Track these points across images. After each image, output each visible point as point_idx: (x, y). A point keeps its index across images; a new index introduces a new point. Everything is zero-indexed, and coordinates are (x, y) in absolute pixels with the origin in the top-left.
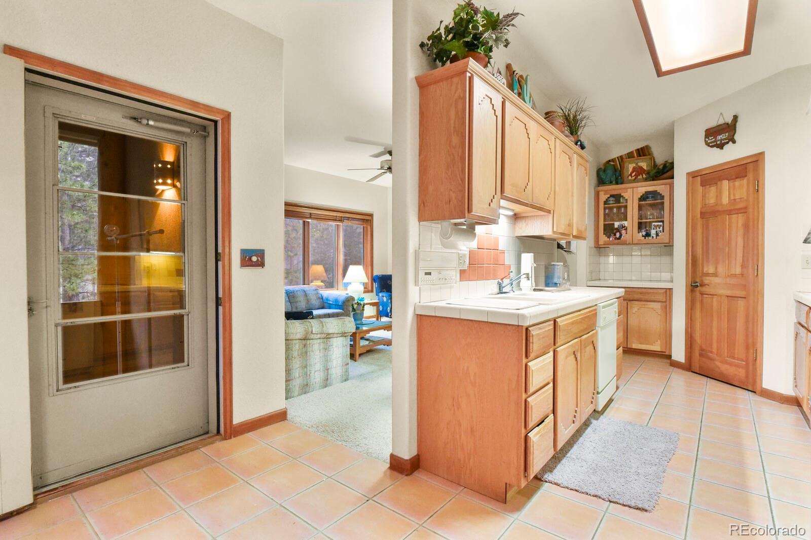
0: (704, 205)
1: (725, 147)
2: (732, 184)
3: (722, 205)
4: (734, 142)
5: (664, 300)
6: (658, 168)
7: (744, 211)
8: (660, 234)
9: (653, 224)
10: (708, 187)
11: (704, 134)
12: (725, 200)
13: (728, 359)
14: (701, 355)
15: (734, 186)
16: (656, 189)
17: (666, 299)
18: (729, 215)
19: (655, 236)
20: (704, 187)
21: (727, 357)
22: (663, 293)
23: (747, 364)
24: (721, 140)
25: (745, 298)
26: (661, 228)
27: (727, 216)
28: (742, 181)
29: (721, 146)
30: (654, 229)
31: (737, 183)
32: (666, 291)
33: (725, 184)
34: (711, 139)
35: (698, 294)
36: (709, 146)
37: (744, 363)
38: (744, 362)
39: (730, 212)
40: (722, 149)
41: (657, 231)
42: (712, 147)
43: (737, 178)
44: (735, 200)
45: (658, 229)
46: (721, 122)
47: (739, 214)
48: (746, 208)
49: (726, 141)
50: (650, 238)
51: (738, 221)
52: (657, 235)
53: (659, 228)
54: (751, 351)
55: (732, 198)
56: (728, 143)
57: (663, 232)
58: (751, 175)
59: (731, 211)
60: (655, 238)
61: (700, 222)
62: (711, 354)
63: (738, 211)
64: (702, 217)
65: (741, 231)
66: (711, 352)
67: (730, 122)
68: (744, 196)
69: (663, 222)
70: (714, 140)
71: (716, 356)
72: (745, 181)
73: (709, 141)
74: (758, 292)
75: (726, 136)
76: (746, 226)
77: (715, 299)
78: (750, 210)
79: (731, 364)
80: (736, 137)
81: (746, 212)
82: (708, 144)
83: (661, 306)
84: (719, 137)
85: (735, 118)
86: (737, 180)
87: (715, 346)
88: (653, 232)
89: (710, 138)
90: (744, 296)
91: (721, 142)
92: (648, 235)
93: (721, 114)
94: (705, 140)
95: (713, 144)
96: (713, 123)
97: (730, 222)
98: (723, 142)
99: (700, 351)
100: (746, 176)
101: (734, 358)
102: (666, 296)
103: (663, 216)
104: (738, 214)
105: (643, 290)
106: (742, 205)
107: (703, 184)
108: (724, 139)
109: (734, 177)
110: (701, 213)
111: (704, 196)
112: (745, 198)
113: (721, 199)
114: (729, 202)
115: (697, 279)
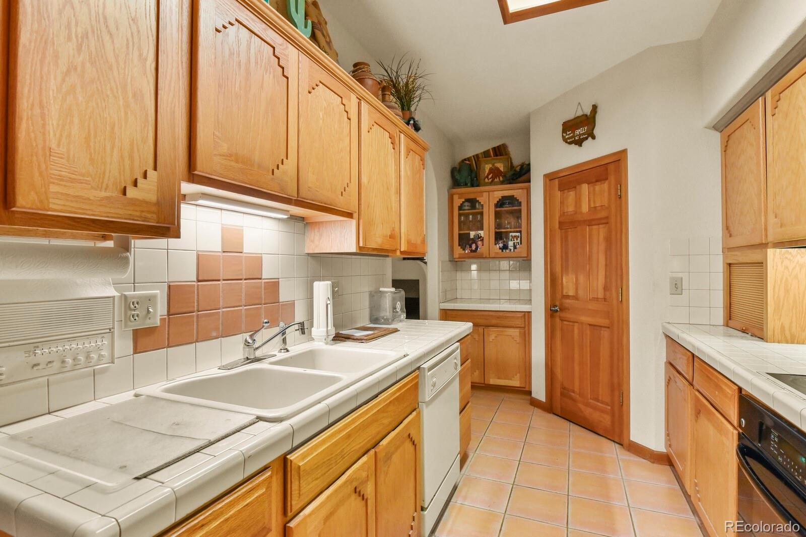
0: (563, 214)
1: (585, 144)
2: (592, 189)
3: (581, 213)
4: (594, 138)
5: (523, 326)
6: (515, 170)
7: (605, 221)
8: (518, 246)
9: (511, 234)
10: (566, 191)
11: (561, 128)
12: (585, 208)
13: (591, 401)
14: (562, 394)
15: (594, 190)
16: (513, 194)
17: (525, 324)
18: (589, 226)
19: (512, 248)
20: (562, 192)
21: (591, 399)
22: (522, 317)
23: (612, 409)
24: (580, 135)
25: (609, 328)
26: (519, 239)
27: (588, 227)
28: (602, 185)
29: (579, 143)
30: (511, 240)
31: (598, 187)
32: (525, 315)
33: (585, 187)
34: (569, 135)
35: (558, 320)
36: (566, 142)
37: (609, 408)
38: (609, 405)
39: (590, 223)
40: (581, 146)
41: (514, 243)
42: (570, 143)
43: (597, 181)
44: (595, 207)
45: (516, 241)
46: (580, 113)
47: (601, 226)
48: (607, 218)
49: (584, 136)
50: (507, 251)
51: (600, 233)
52: (515, 247)
53: (517, 239)
54: (616, 393)
55: (592, 205)
56: (586, 139)
57: (521, 244)
58: (612, 178)
59: (591, 221)
60: (512, 250)
61: (558, 233)
62: (573, 394)
63: (600, 222)
64: (560, 228)
65: (602, 247)
66: (574, 392)
67: (589, 114)
68: (606, 203)
69: (520, 232)
70: (572, 135)
71: (578, 396)
72: (605, 186)
73: (567, 137)
74: (623, 321)
75: (585, 129)
76: (608, 239)
77: (576, 326)
78: (613, 220)
79: (595, 408)
80: (596, 132)
81: (607, 223)
82: (565, 140)
83: (520, 333)
84: (578, 132)
85: (595, 108)
86: (597, 183)
87: (577, 383)
88: (511, 244)
89: (568, 133)
90: (608, 326)
91: (580, 137)
92: (505, 247)
93: (579, 103)
94: (563, 135)
95: (571, 140)
96: (570, 115)
97: (590, 235)
98: (581, 137)
99: (562, 389)
100: (607, 179)
101: (597, 400)
102: (525, 321)
103: (520, 227)
104: (599, 224)
105: (501, 314)
106: (603, 214)
107: (562, 188)
108: (583, 134)
109: (594, 180)
110: (560, 223)
111: (562, 203)
112: (607, 205)
113: (580, 206)
114: (589, 211)
115: (557, 303)
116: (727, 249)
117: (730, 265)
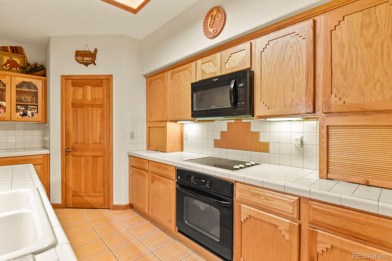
0: (74, 99)
1: (89, 66)
2: (93, 89)
3: (86, 101)
4: (95, 64)
5: (43, 163)
6: (31, 67)
7: (101, 106)
8: (35, 115)
9: (29, 106)
10: (77, 88)
11: (74, 54)
12: (89, 98)
13: (92, 194)
14: (73, 196)
15: (94, 90)
16: (32, 81)
17: (44, 162)
18: (91, 107)
19: (31, 116)
20: (74, 88)
21: (92, 193)
22: (42, 158)
23: (104, 194)
24: (87, 61)
25: (102, 156)
26: (36, 110)
28: (99, 89)
29: (86, 64)
30: (30, 110)
31: (97, 89)
32: (44, 156)
33: (89, 88)
34: (80, 58)
35: (71, 157)
36: (78, 62)
37: (102, 194)
38: (102, 193)
39: (92, 106)
40: (87, 66)
41: (32, 112)
42: (80, 63)
43: (96, 86)
44: (95, 99)
45: (33, 111)
46: (86, 49)
47: (98, 108)
48: (102, 104)
49: (90, 62)
50: (26, 117)
51: (97, 112)
52: (33, 115)
53: (34, 110)
54: (106, 186)
55: (93, 97)
56: (91, 64)
57: (37, 113)
58: (105, 87)
59: (93, 105)
60: (31, 117)
61: (71, 109)
62: (80, 193)
63: (98, 106)
64: (73, 107)
65: (99, 118)
66: (81, 192)
67: (92, 52)
68: (101, 97)
69: (37, 106)
70: (82, 59)
71: (84, 194)
72: (101, 89)
73: (78, 59)
74: (110, 152)
75: (90, 59)
76: (102, 115)
77: (83, 159)
78: (105, 106)
79: (94, 196)
80: (96, 62)
81: (102, 107)
82: (78, 61)
83: (41, 168)
84: (86, 59)
85: (96, 50)
86: (96, 87)
87: (83, 187)
88: (29, 113)
89: (79, 57)
90: (102, 155)
91: (87, 62)
92: (25, 114)
93: (86, 44)
94: (75, 57)
95: (81, 61)
96: (81, 48)
97: (92, 113)
98: (88, 62)
99: (73, 193)
100: (102, 86)
101: (96, 192)
102: (44, 160)
103: (37, 102)
104: (97, 107)
105: (26, 158)
106: (100, 102)
107: (73, 85)
108: (89, 61)
109: (94, 85)
110: (72, 104)
111: (74, 93)
112: (101, 99)
113: (86, 97)
114: (91, 100)
115: (70, 147)
116: (148, 122)
117: (149, 127)
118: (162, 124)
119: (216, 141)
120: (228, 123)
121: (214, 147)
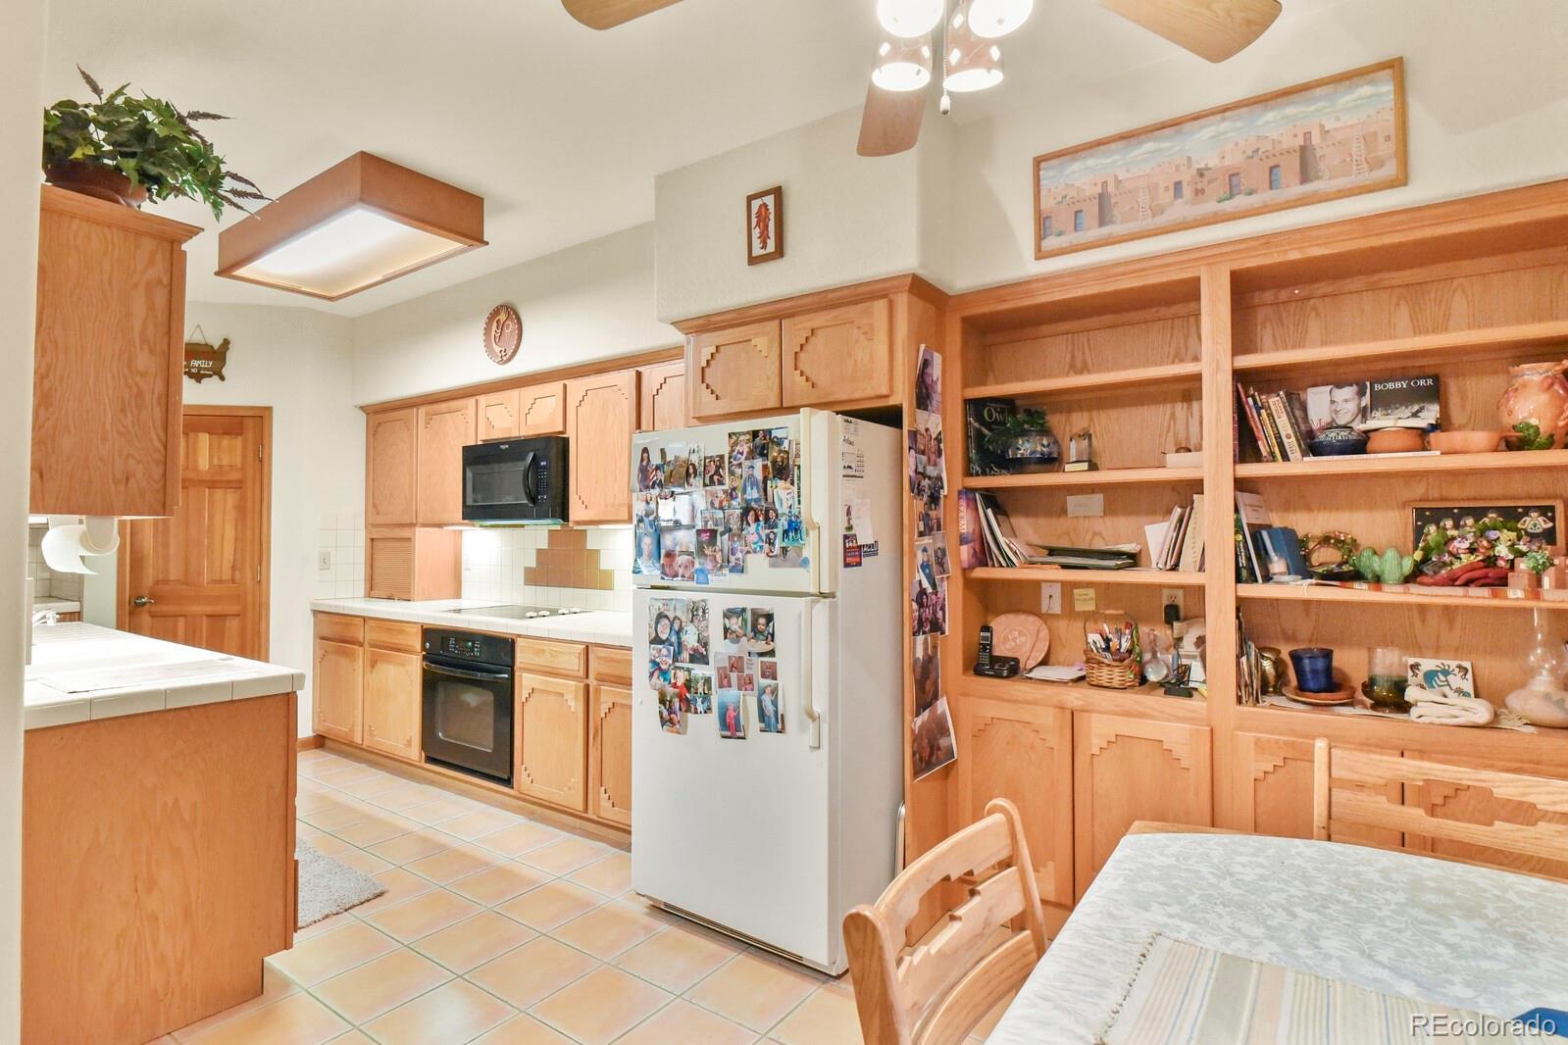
1: (205, 381)
2: (216, 441)
3: (196, 469)
4: (222, 378)
7: (239, 485)
12: (203, 464)
15: (219, 444)
18: (209, 488)
24: (199, 368)
25: (238, 615)
27: (207, 490)
28: (234, 440)
29: (199, 377)
31: (226, 441)
33: (204, 438)
35: (146, 617)
39: (212, 485)
40: (201, 383)
43: (224, 434)
44: (220, 466)
46: (198, 339)
47: (229, 490)
48: (240, 482)
49: (208, 372)
51: (227, 500)
55: (216, 462)
56: (210, 376)
58: (250, 435)
59: (214, 482)
63: (228, 485)
65: (231, 515)
67: (216, 347)
68: (238, 461)
72: (239, 441)
74: (260, 605)
75: (208, 364)
76: (241, 509)
77: (181, 622)
78: (249, 484)
80: (224, 371)
81: (240, 488)
84: (196, 363)
85: (226, 343)
86: (224, 436)
90: (238, 613)
91: (199, 371)
93: (199, 326)
97: (211, 502)
98: (202, 372)
100: (241, 434)
104: (226, 488)
106: (235, 476)
108: (205, 369)
109: (221, 431)
112: (239, 466)
113: (195, 461)
114: (209, 468)
115: (145, 592)
116: (370, 525)
117: (372, 540)
118: (405, 533)
119: (527, 570)
120: (550, 531)
121: (525, 584)
